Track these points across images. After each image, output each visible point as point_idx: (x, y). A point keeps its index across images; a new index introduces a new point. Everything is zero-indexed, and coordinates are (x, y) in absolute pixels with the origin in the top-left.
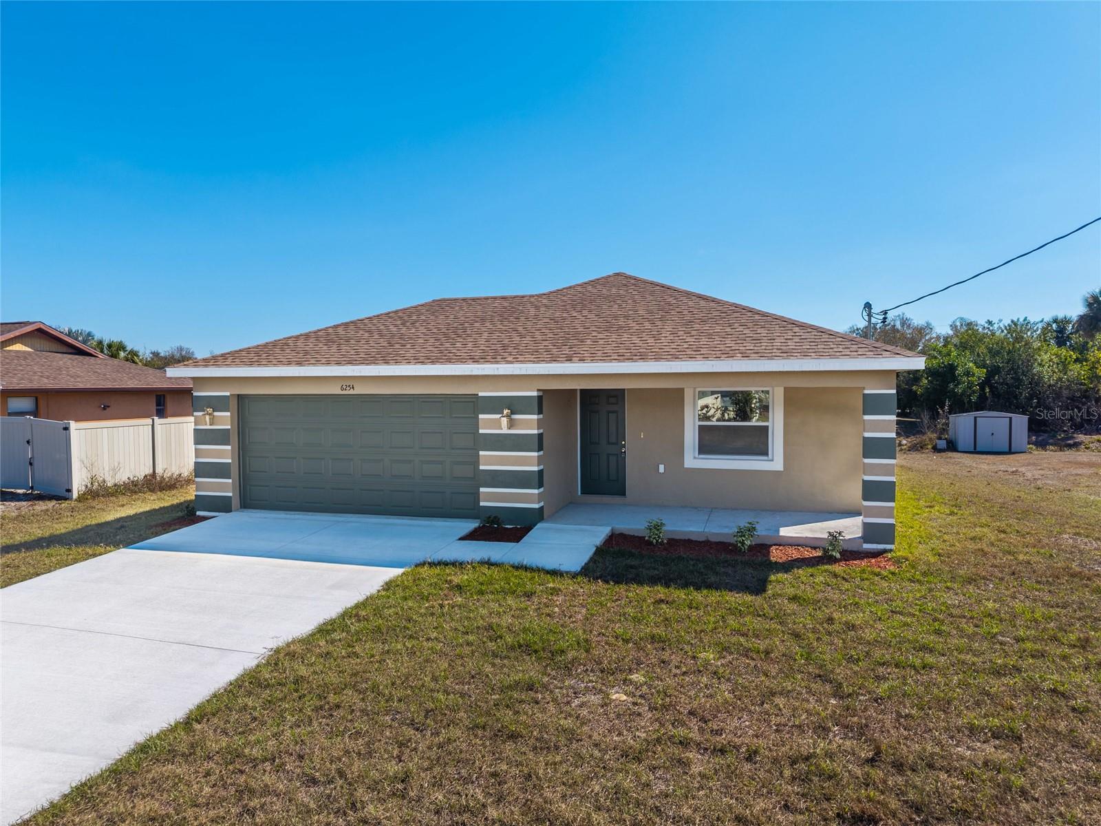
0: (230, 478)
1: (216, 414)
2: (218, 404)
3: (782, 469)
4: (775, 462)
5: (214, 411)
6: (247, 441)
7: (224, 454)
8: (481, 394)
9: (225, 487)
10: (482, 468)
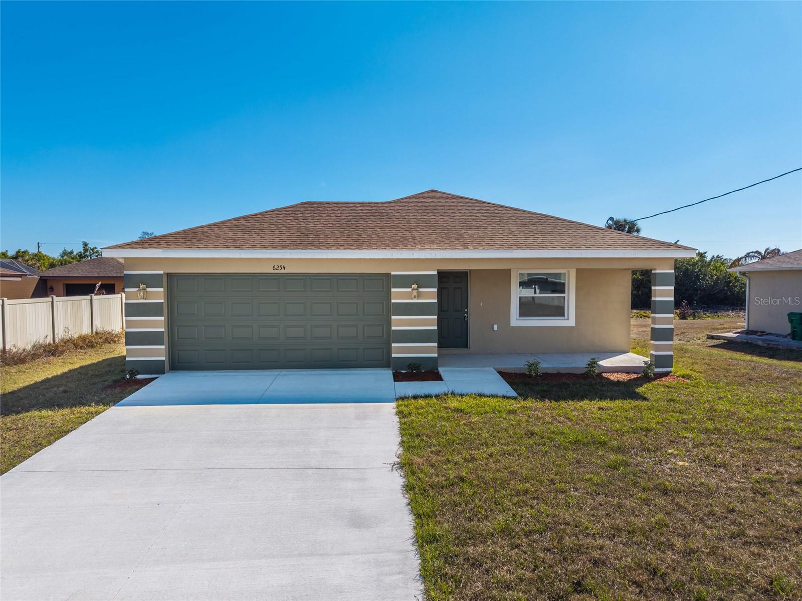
0: (163, 345)
1: (148, 289)
2: (151, 281)
3: (574, 325)
4: (570, 321)
5: (147, 287)
6: (176, 314)
7: (157, 324)
8: (393, 273)
9: (158, 353)
10: (393, 328)
